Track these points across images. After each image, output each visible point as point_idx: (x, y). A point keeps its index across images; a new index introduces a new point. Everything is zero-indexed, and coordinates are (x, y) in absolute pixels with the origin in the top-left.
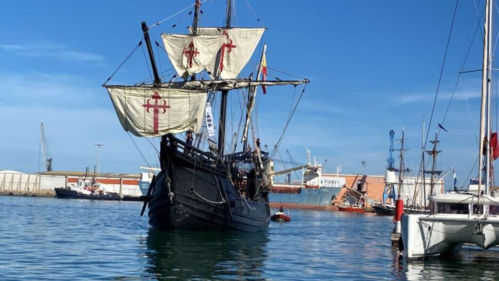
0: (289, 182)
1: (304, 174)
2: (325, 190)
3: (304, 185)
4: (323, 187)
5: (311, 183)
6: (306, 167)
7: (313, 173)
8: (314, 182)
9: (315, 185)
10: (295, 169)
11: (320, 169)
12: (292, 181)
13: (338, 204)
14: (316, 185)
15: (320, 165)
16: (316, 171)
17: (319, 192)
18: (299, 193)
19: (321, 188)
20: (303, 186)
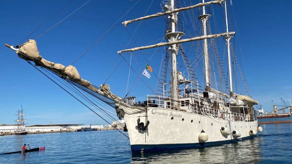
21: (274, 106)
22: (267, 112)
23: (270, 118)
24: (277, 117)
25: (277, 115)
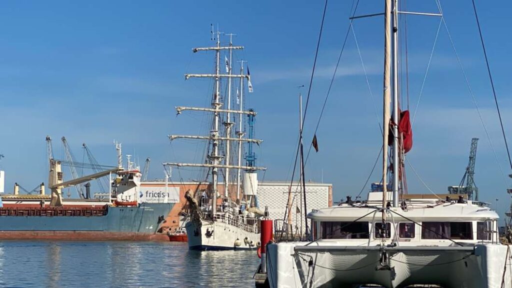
0: (87, 198)
1: (113, 184)
2: (147, 208)
3: (112, 201)
4: (144, 204)
5: (124, 198)
6: (116, 172)
7: (127, 181)
8: (129, 195)
9: (130, 201)
10: (97, 176)
11: (138, 174)
12: (92, 196)
13: (168, 230)
14: (132, 200)
15: (138, 168)
16: (132, 178)
17: (138, 212)
18: (105, 215)
19: (139, 204)
20: (110, 203)
21: (53, 164)
22: (20, 187)
23: (29, 214)
24: (58, 211)
25: (58, 204)
